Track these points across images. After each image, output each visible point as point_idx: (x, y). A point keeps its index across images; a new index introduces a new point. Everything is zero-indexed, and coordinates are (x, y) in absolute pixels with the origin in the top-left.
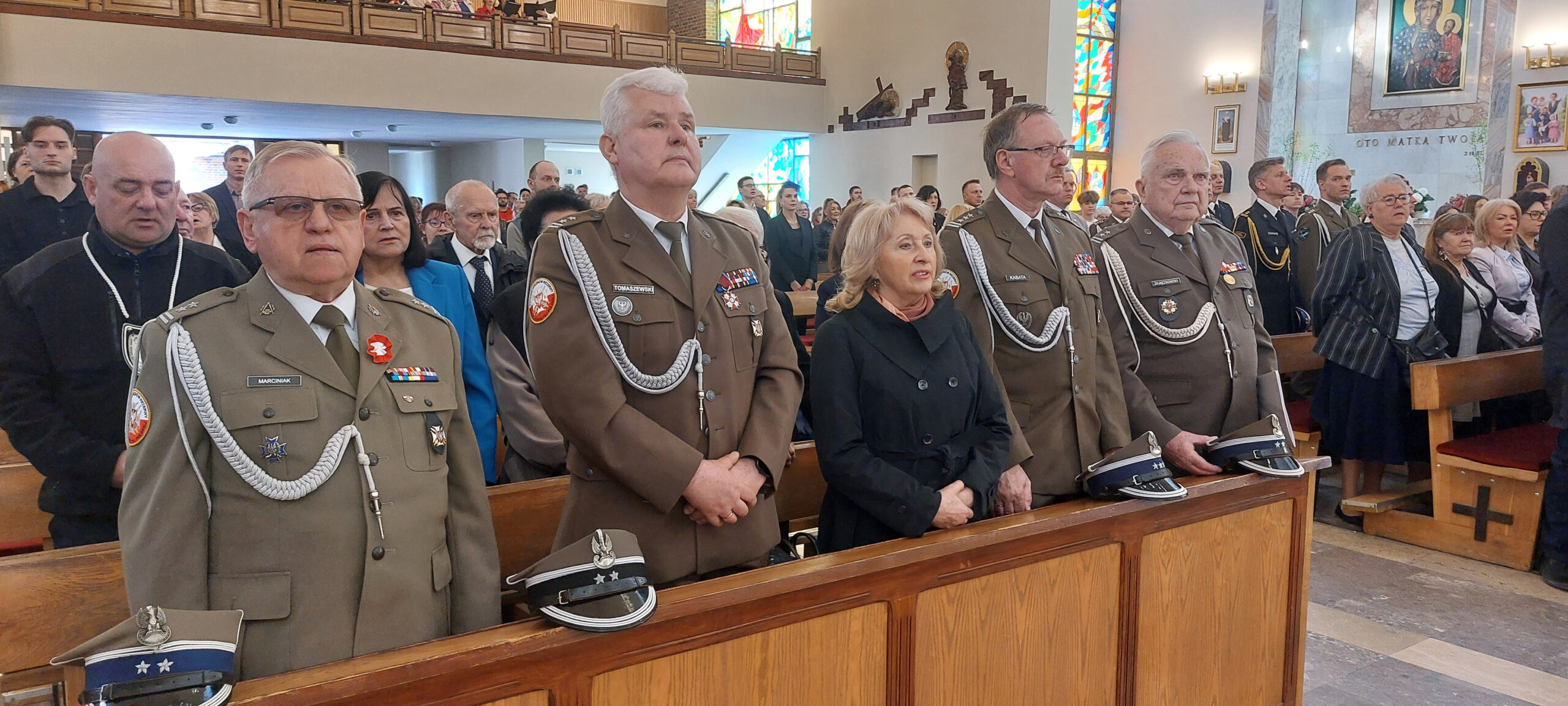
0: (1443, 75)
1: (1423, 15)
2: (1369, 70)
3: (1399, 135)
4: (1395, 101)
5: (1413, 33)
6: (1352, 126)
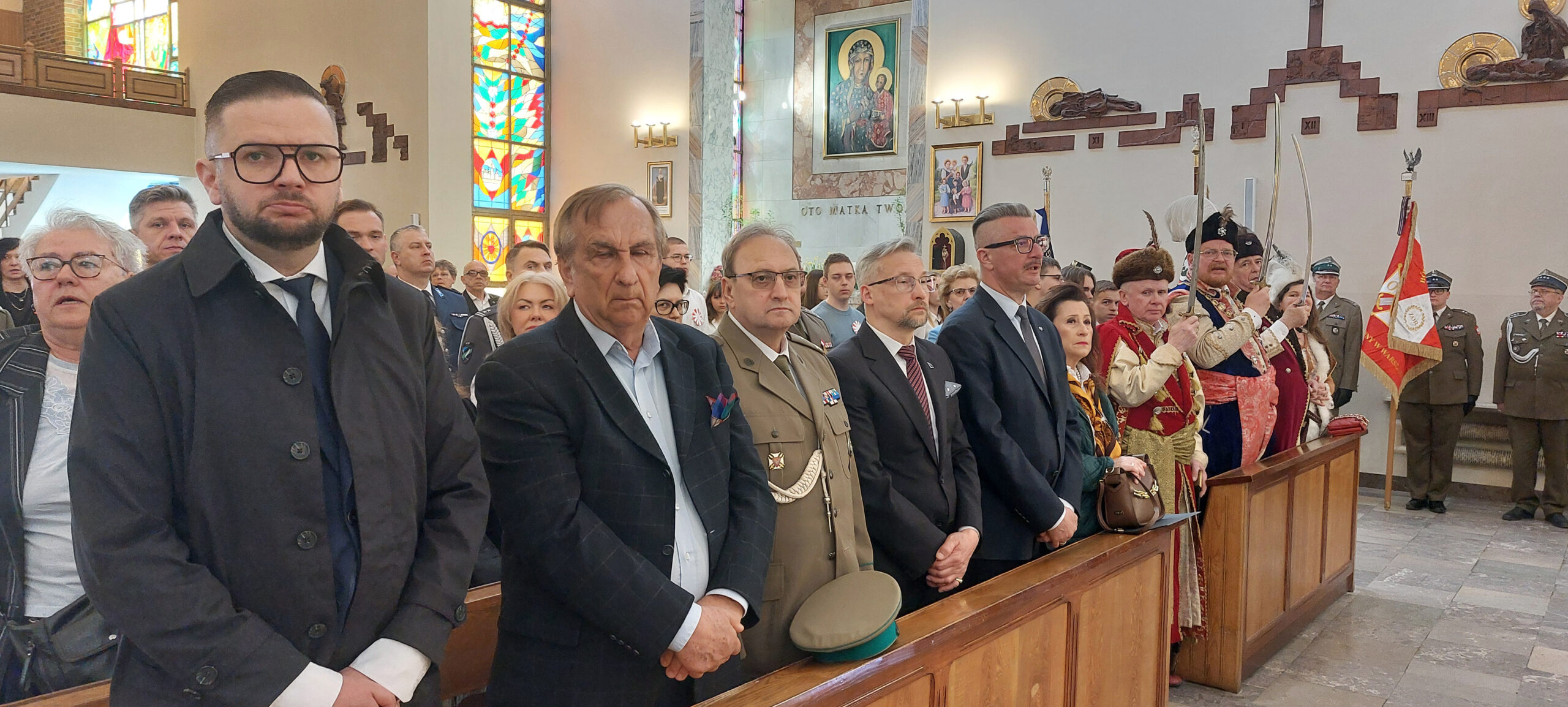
0: (877, 136)
1: (856, 69)
2: (809, 129)
3: (841, 203)
4: (834, 165)
5: (848, 88)
6: (796, 191)
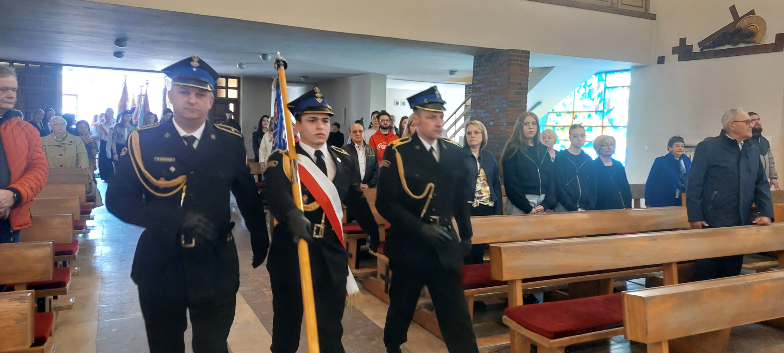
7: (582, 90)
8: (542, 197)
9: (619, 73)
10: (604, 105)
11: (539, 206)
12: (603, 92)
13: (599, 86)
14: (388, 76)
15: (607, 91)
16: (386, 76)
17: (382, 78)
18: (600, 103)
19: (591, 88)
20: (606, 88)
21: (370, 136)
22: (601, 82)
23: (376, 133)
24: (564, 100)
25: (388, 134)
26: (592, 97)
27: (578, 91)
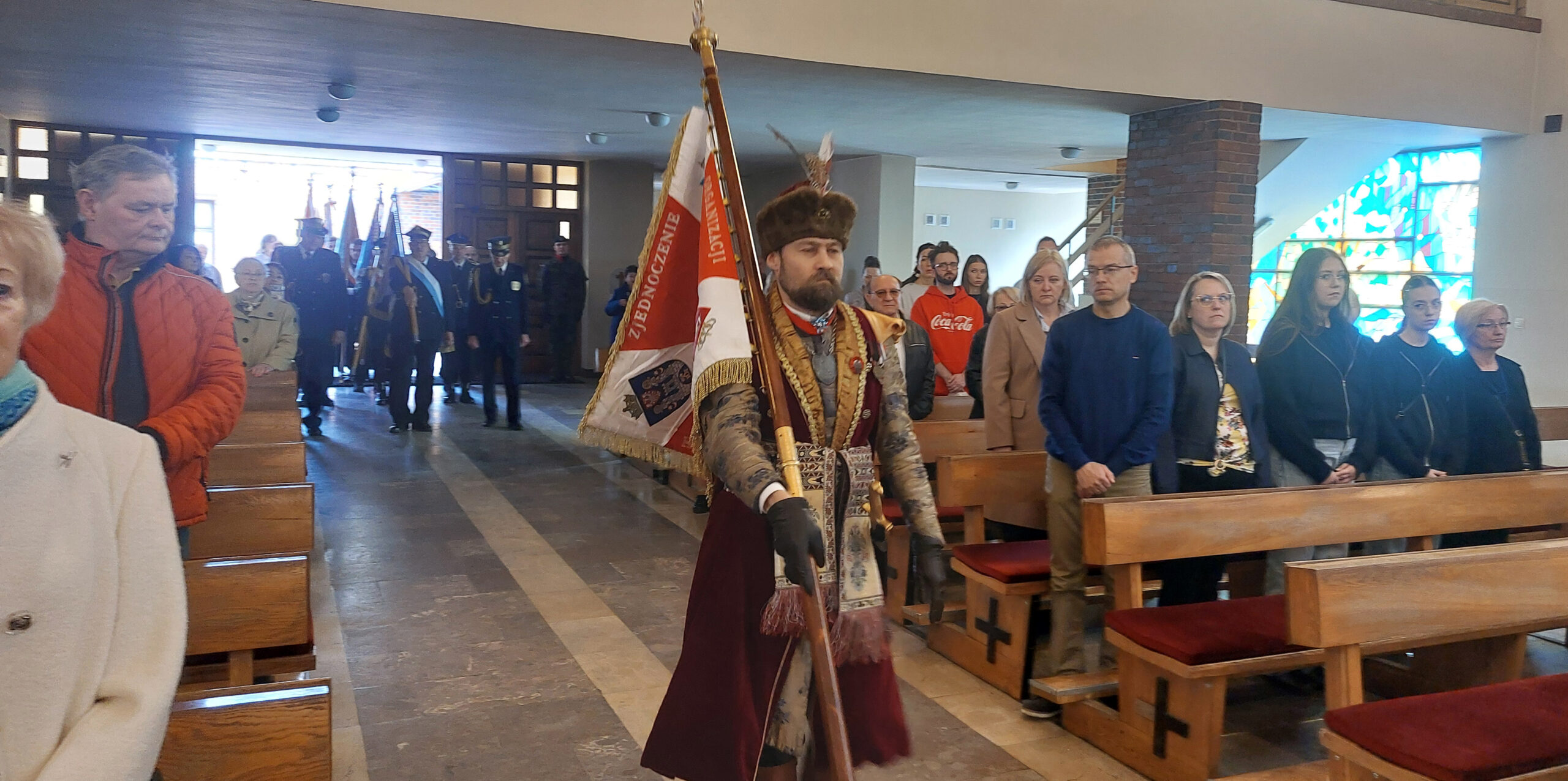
7: (1364, 192)
8: (1351, 444)
9: (1451, 154)
10: (1415, 225)
11: (1345, 465)
12: (1414, 195)
13: (1403, 182)
14: (918, 159)
15: (1423, 194)
16: (915, 159)
17: (906, 164)
18: (1405, 221)
19: (1385, 184)
20: (1420, 185)
21: (915, 300)
22: (1408, 174)
23: (927, 293)
24: (1322, 214)
25: (954, 295)
26: (1388, 206)
27: (1353, 195)
